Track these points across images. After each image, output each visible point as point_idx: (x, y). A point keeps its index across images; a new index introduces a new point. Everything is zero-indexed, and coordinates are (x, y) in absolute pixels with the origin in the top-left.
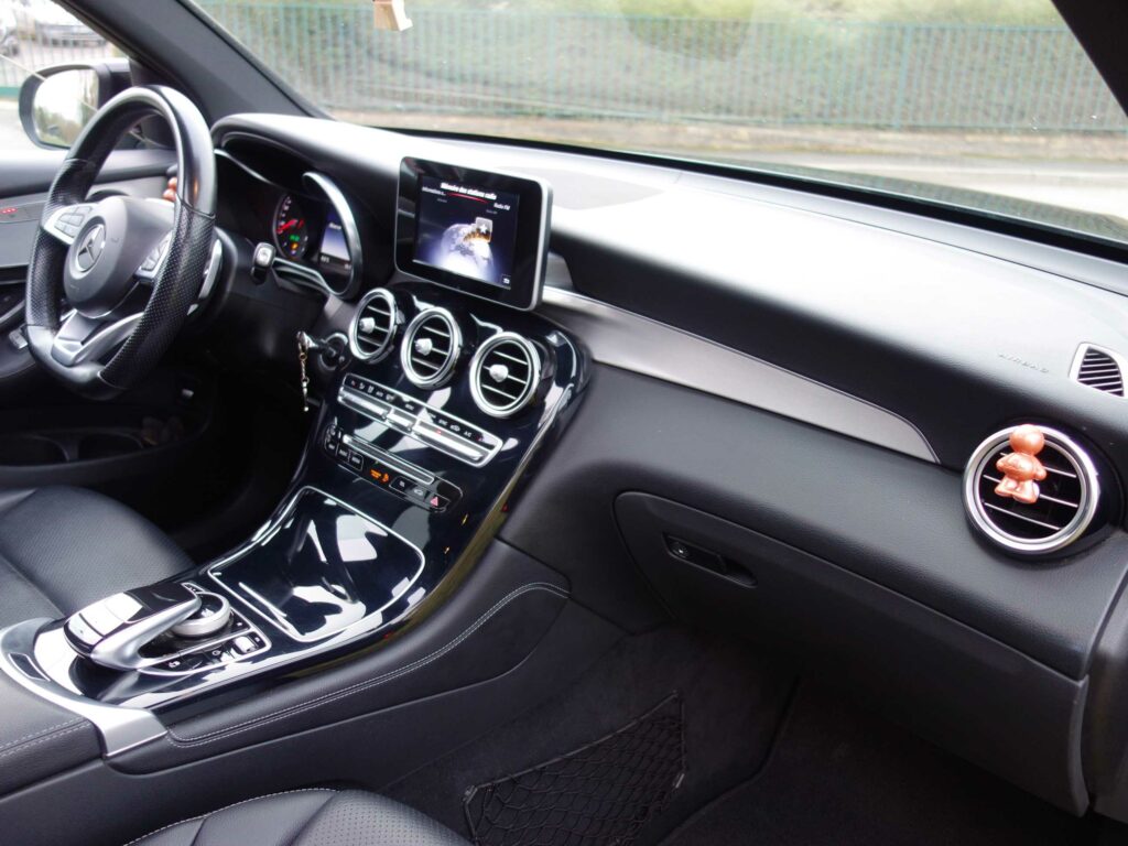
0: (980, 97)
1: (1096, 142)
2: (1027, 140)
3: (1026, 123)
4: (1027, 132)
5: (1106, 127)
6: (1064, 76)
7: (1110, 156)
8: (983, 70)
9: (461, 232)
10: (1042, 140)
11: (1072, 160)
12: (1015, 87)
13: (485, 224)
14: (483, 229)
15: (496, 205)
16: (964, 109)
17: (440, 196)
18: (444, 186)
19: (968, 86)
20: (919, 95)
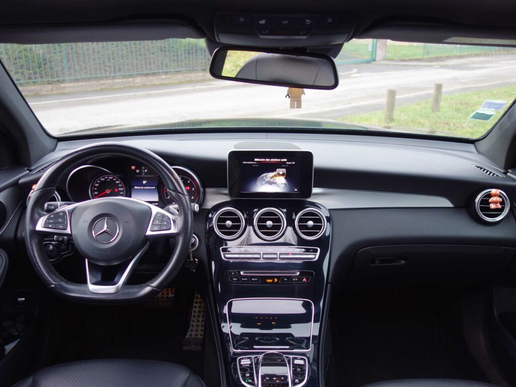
0: (101, 64)
1: (151, 78)
2: (125, 80)
3: (122, 73)
4: (124, 77)
5: (153, 72)
6: (131, 52)
7: (158, 82)
8: (98, 52)
9: (268, 176)
10: (131, 79)
11: (144, 86)
12: (114, 59)
13: (282, 171)
14: (281, 173)
15: (287, 163)
16: (96, 69)
17: (255, 164)
18: (256, 160)
19: (94, 59)
20: (75, 65)
